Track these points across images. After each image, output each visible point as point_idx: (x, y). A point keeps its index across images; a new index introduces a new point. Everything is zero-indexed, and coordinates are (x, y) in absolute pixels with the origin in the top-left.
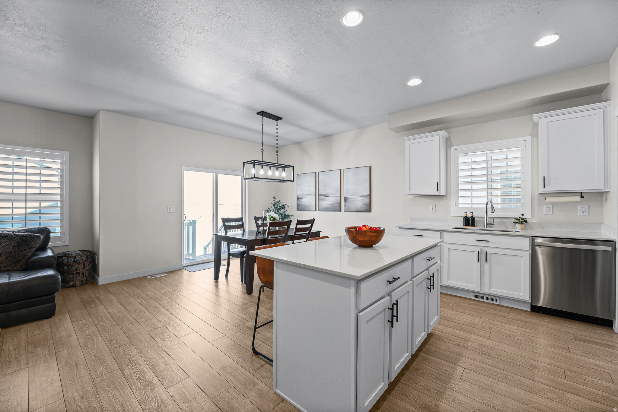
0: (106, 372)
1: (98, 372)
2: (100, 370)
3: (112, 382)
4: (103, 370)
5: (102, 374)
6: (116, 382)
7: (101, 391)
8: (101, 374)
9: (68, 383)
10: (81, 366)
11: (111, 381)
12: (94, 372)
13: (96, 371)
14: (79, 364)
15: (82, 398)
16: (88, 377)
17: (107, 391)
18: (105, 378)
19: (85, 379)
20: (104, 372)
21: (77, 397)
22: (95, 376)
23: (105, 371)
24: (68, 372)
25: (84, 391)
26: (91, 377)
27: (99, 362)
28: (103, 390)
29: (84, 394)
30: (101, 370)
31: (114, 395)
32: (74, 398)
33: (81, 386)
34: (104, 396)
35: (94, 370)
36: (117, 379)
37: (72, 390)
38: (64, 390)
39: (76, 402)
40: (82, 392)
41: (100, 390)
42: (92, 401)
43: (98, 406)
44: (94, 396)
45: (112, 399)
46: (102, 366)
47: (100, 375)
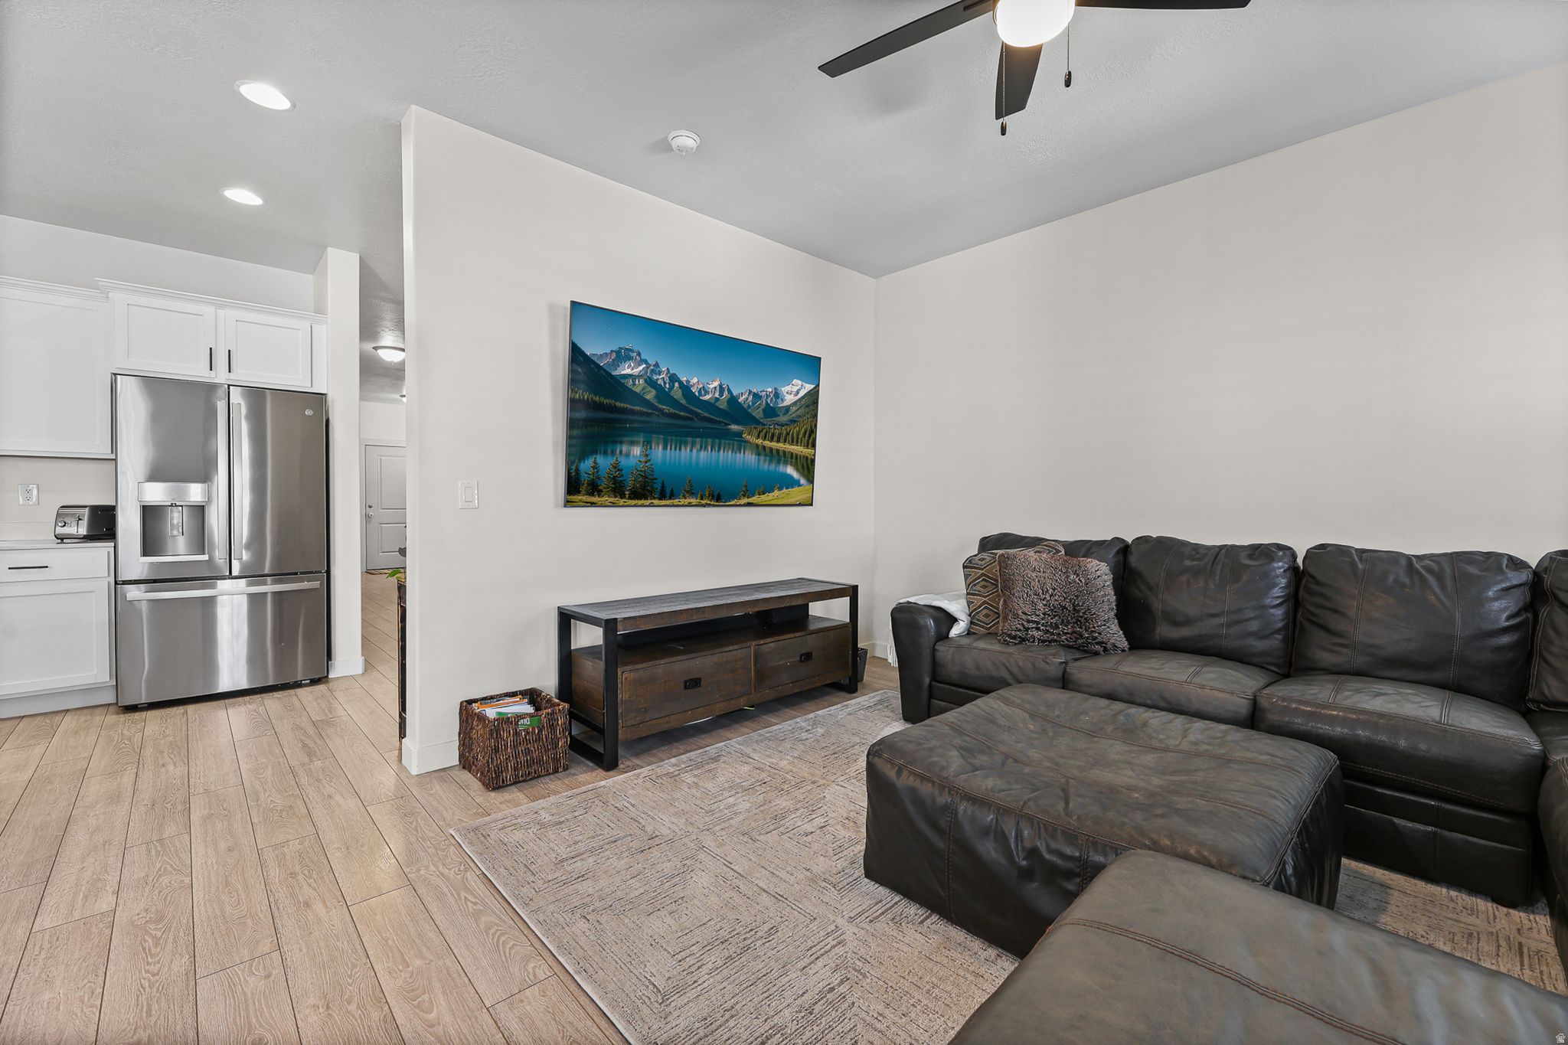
0: (239, 970)
1: (262, 973)
2: (253, 979)
3: (232, 937)
4: (245, 979)
5: (252, 965)
6: (222, 935)
7: (262, 916)
8: (254, 964)
9: (345, 942)
10: (312, 1001)
11: (233, 941)
12: (274, 972)
13: (268, 976)
14: (321, 1010)
15: (307, 905)
16: (292, 957)
17: (250, 914)
18: (246, 951)
19: (301, 950)
20: (243, 971)
21: (319, 907)
22: (271, 959)
23: (239, 973)
24: (350, 981)
25: (302, 920)
26: (284, 958)
27: (252, 1015)
28: (259, 918)
29: (302, 913)
30: (251, 980)
31: (236, 906)
32: (326, 906)
33: (311, 933)
34: (258, 906)
35: (274, 981)
36: (216, 944)
37: (332, 923)
38: (351, 924)
39: (320, 896)
40: (307, 918)
41: (264, 920)
42: (286, 897)
43: (275, 888)
44: (281, 907)
45: (243, 897)
46: (245, 994)
47: (259, 961)
